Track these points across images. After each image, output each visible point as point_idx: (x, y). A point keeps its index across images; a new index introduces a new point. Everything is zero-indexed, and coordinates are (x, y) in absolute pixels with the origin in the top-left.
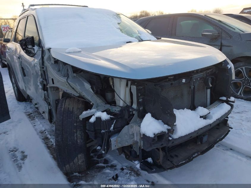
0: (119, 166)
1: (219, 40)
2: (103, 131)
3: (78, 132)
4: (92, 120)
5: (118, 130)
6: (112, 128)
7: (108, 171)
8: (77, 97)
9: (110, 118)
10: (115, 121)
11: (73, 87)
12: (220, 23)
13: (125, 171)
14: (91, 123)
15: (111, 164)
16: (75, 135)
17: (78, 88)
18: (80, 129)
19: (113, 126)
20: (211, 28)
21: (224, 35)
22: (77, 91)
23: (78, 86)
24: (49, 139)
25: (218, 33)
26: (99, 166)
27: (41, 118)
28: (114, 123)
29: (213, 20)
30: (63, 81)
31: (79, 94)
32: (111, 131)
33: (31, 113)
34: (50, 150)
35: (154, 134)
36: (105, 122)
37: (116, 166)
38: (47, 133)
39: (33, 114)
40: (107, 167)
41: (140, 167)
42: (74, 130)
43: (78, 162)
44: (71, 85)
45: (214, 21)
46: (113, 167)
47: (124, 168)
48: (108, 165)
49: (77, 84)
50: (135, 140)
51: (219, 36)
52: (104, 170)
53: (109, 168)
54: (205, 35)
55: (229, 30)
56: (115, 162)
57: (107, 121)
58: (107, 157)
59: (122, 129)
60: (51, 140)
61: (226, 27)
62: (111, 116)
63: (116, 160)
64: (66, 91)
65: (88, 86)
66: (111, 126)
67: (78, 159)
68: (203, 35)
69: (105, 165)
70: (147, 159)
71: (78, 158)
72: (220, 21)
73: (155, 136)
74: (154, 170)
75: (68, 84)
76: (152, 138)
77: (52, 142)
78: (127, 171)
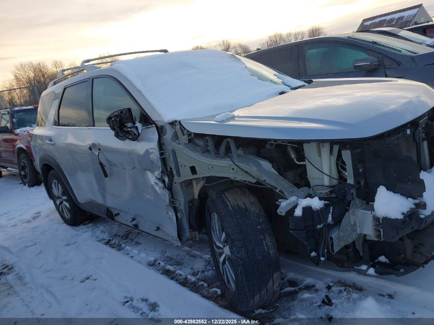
0: (320, 285)
1: (382, 70)
2: (319, 227)
3: (267, 239)
4: (298, 212)
5: (338, 221)
6: (330, 219)
7: (306, 295)
8: (255, 183)
9: (325, 204)
10: (331, 208)
11: (246, 170)
12: (376, 46)
13: (334, 289)
14: (298, 218)
15: (303, 285)
16: (265, 243)
17: (253, 170)
18: (268, 234)
19: (330, 216)
20: (363, 55)
21: (387, 62)
22: (253, 175)
23: (254, 167)
24: (174, 272)
25: (378, 61)
26: (286, 292)
27: (133, 243)
28: (331, 211)
29: (364, 42)
30: (225, 165)
31: (257, 179)
32: (329, 225)
33: (109, 240)
34: (188, 287)
35: (403, 214)
36: (321, 211)
37: (314, 286)
38: (162, 264)
39: (114, 241)
40: (300, 290)
41: (376, 272)
42: (261, 237)
43: (273, 286)
44: (241, 167)
45: (366, 45)
46: (309, 288)
47: (331, 284)
48: (299, 287)
49: (251, 165)
50: (359, 232)
51: (379, 65)
52: (299, 295)
53: (305, 291)
54: (359, 66)
55: (394, 53)
56: (309, 281)
57: (321, 210)
58: (290, 276)
59: (343, 218)
60: (177, 272)
61: (387, 49)
62: (326, 202)
63: (309, 277)
64: (235, 178)
65: (266, 165)
66: (328, 217)
67: (273, 282)
68: (355, 67)
69: (296, 288)
70: (377, 258)
71: (273, 280)
72: (375, 43)
73: (404, 217)
74: (402, 270)
75: (235, 167)
76: (401, 219)
77: (181, 275)
78: (339, 288)
